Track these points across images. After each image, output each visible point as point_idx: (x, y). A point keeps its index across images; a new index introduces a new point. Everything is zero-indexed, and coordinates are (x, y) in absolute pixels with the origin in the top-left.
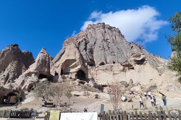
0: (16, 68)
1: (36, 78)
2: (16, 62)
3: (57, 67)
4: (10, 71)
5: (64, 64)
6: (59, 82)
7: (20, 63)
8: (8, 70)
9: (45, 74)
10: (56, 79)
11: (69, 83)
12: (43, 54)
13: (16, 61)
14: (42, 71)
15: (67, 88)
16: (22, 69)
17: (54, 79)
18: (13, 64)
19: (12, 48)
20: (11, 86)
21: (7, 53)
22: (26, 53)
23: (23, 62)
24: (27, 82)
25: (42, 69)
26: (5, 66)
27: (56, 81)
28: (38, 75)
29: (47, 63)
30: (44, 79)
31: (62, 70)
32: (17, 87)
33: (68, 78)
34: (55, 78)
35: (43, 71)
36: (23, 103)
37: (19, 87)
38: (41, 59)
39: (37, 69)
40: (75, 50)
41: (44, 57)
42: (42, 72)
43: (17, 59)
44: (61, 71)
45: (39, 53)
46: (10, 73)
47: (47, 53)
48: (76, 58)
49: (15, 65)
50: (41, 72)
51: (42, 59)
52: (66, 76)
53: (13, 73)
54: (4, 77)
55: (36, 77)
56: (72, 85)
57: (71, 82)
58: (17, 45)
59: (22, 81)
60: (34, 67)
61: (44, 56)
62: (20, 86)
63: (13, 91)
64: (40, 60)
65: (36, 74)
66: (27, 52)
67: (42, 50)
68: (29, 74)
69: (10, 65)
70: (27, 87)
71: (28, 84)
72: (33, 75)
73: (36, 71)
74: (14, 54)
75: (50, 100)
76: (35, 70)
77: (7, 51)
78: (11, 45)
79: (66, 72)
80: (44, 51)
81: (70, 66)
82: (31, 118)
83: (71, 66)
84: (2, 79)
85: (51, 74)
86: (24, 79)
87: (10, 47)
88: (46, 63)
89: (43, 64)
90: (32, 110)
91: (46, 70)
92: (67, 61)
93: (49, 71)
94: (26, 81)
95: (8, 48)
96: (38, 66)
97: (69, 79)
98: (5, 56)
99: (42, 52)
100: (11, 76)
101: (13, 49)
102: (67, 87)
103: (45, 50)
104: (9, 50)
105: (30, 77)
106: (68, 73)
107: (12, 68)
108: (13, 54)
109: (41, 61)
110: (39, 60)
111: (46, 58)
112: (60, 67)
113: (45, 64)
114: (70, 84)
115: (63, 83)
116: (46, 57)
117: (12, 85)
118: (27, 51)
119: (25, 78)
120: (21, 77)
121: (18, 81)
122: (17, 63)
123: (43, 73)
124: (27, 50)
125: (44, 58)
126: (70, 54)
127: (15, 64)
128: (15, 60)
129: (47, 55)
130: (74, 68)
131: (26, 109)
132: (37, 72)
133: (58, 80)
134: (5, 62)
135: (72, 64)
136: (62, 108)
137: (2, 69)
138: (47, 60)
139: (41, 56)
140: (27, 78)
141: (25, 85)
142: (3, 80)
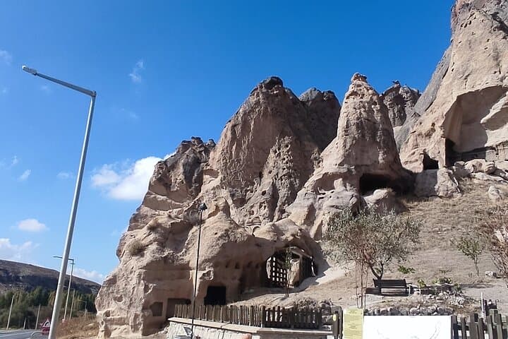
0: (291, 161)
1: (350, 193)
2: (287, 140)
3: (429, 135)
4: (277, 174)
5: (453, 119)
6: (441, 197)
7: (301, 142)
8: (270, 172)
9: (379, 172)
10: (426, 185)
11: (484, 195)
12: (358, 99)
13: (287, 137)
14: (365, 163)
15: (478, 216)
16: (311, 161)
17: (419, 186)
18: (279, 149)
19: (267, 96)
20: (277, 231)
21: (254, 116)
22: (313, 100)
23: (309, 136)
24: (322, 212)
25: (366, 156)
26: (259, 163)
27: (430, 194)
28: (356, 182)
29: (378, 130)
30: (379, 193)
31: (449, 145)
32: (293, 232)
33: (478, 175)
34: (425, 183)
35: (369, 163)
36: (320, 280)
37: (301, 230)
38: (353, 121)
39: (346, 159)
40: (495, 43)
41: (362, 110)
42: (366, 165)
43: (288, 129)
44: (444, 146)
45: (345, 100)
46: (278, 183)
47: (370, 91)
48: (502, 80)
49: (288, 151)
50: (363, 168)
51: (358, 119)
52: (469, 165)
53: (286, 182)
54: (265, 197)
55: (348, 188)
56: (498, 200)
57: (491, 188)
58: (278, 78)
59: (306, 209)
60: (336, 156)
61: (364, 107)
62: (304, 227)
63: (283, 244)
64: (352, 123)
65: (346, 177)
66: (315, 94)
67: (351, 86)
68: (326, 183)
69: (272, 155)
70: (325, 228)
71: (327, 218)
72: (338, 183)
73: (344, 170)
74: (276, 113)
75: (404, 269)
76: (341, 164)
77: (252, 110)
78: (261, 87)
79: (469, 148)
80: (359, 86)
81: (482, 121)
82: (324, 329)
83: (488, 120)
84: (260, 207)
85: (408, 167)
86: (311, 201)
87: (258, 96)
88: (374, 130)
89: (363, 136)
90: (327, 306)
91: (380, 158)
92: (463, 103)
93: (391, 158)
94: (320, 209)
95: (253, 100)
96: (347, 148)
97: (486, 177)
98: (252, 127)
99: (354, 93)
100: (283, 192)
101: (270, 99)
102: (477, 212)
103: (364, 79)
104: (258, 103)
105: (328, 193)
106: (480, 152)
107: (281, 164)
108: (274, 115)
109: (354, 128)
110: (347, 126)
111: (370, 111)
112: (439, 132)
113: (374, 136)
114: (487, 200)
115: (458, 196)
116: (370, 107)
117: (280, 227)
118: (317, 92)
119: (315, 199)
120: (302, 195)
121: (297, 211)
122: (291, 143)
123: (373, 171)
124: (315, 89)
125: (364, 115)
126: (471, 69)
127: (285, 150)
128: (283, 135)
129: (375, 98)
130: (502, 126)
131: (308, 303)
132: (349, 170)
133: (436, 187)
134: (256, 147)
135: (489, 112)
136: (428, 297)
137: (255, 173)
138: (378, 117)
139: (351, 110)
140: (322, 196)
141: (320, 222)
142: (263, 207)
